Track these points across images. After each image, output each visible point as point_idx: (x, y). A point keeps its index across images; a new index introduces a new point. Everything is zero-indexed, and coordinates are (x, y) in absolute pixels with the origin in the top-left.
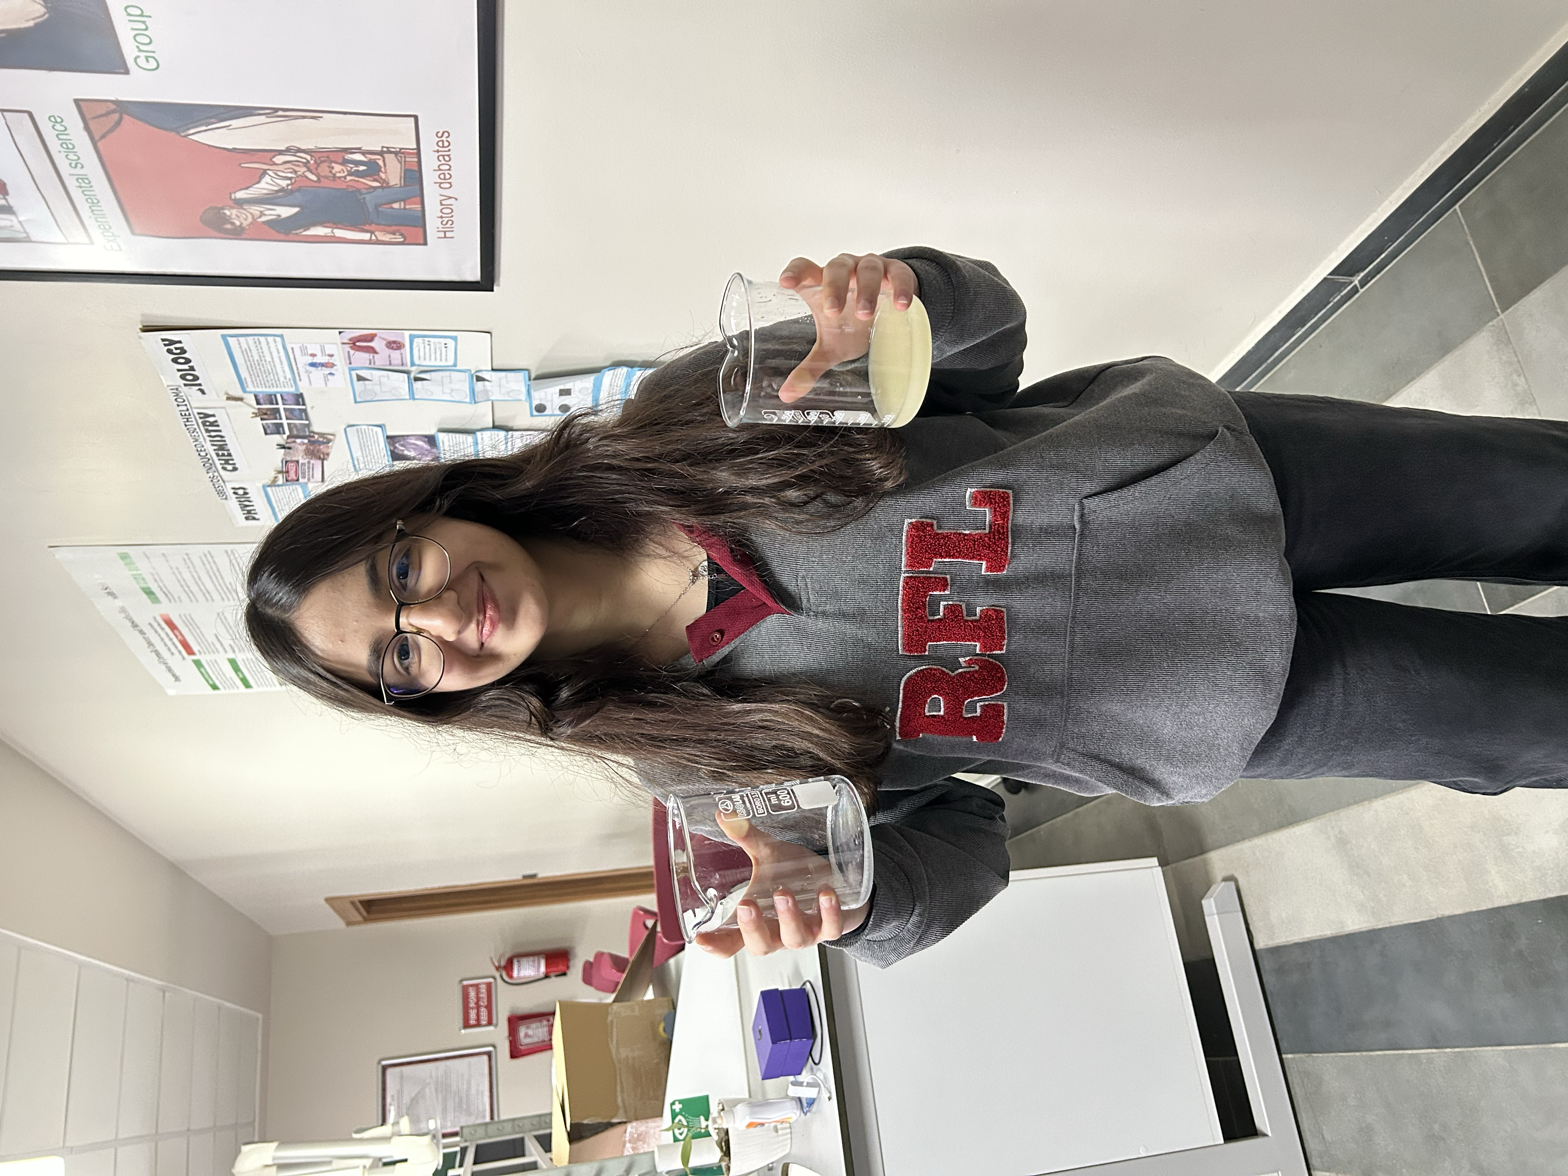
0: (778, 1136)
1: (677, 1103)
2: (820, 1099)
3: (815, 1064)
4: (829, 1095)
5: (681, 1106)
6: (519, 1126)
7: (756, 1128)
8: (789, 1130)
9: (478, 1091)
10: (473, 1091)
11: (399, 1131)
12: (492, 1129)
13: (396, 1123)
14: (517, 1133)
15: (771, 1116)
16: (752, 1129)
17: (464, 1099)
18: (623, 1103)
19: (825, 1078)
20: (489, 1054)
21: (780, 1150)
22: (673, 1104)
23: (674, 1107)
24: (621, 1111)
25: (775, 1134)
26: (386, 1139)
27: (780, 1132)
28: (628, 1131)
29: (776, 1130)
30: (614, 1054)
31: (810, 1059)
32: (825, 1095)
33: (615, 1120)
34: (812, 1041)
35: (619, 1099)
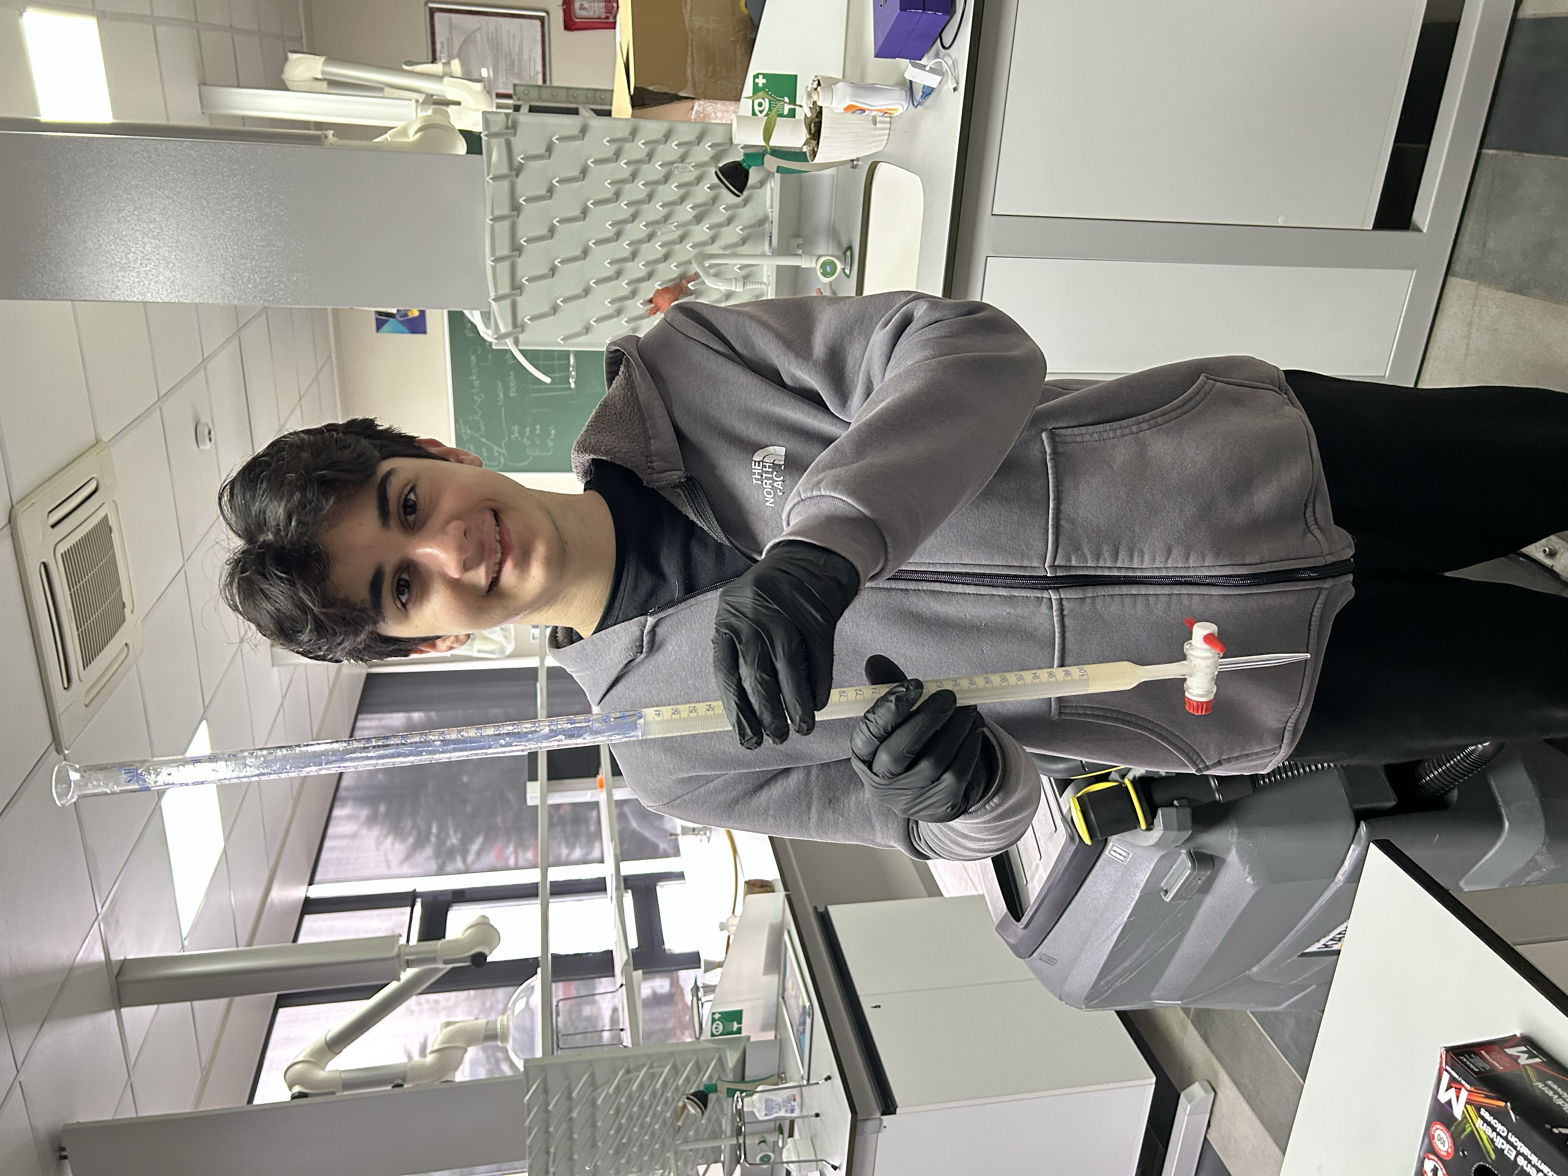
0: (876, 129)
1: (761, 76)
2: (940, 91)
3: (944, 47)
4: (955, 85)
5: (764, 81)
6: (573, 96)
7: (854, 115)
8: (888, 125)
9: (530, 57)
10: (525, 57)
11: (451, 73)
12: (545, 93)
13: (448, 63)
14: (571, 103)
15: (876, 103)
16: (849, 115)
17: (516, 62)
18: (693, 77)
19: (955, 64)
20: (541, 19)
21: (874, 145)
22: (756, 76)
23: (757, 81)
24: (689, 85)
25: (873, 126)
26: (439, 78)
27: (878, 125)
28: (695, 109)
29: (875, 122)
30: (687, 22)
31: (939, 40)
32: (951, 85)
33: (682, 94)
34: (949, 17)
35: (689, 72)
